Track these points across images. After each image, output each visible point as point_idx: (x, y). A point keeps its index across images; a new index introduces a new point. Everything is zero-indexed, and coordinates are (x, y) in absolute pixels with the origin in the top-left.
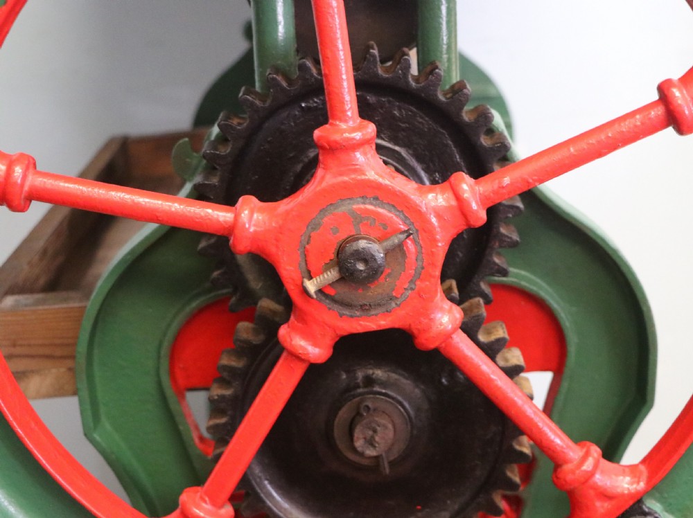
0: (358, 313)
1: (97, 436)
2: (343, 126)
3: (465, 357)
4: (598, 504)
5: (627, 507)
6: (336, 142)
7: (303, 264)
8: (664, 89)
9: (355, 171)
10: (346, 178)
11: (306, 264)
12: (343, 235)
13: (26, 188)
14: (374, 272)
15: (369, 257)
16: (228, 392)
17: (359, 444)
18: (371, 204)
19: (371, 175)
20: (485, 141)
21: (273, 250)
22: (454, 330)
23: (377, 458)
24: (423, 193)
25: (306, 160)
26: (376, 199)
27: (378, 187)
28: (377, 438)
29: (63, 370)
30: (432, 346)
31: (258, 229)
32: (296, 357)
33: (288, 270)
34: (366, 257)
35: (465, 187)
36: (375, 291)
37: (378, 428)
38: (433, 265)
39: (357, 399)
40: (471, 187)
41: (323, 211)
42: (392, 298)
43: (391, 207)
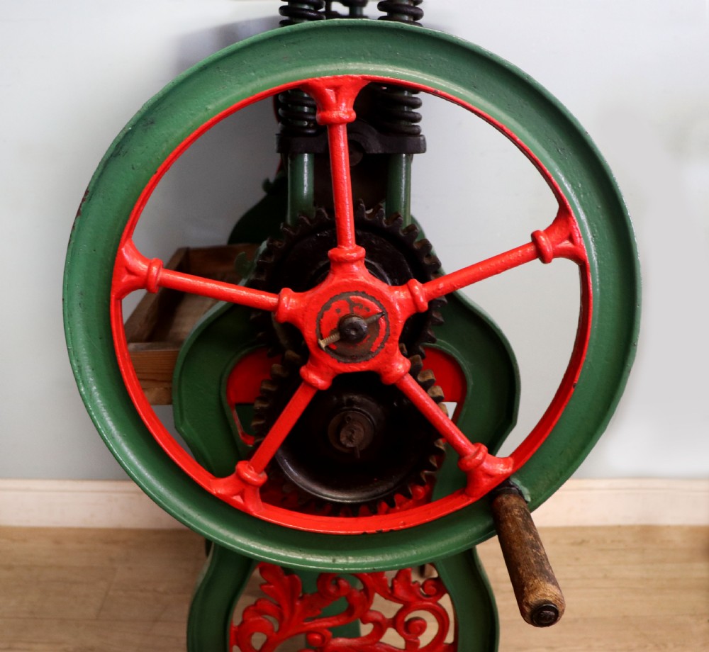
0: (349, 361)
1: (182, 429)
2: (347, 249)
3: (411, 390)
4: (484, 480)
5: (501, 481)
6: (342, 258)
7: (318, 330)
8: (535, 236)
9: (352, 275)
10: (346, 280)
11: (320, 330)
12: (343, 314)
13: (158, 279)
14: (361, 336)
15: (358, 327)
16: (265, 406)
17: (343, 440)
18: (360, 295)
19: (362, 279)
20: (426, 261)
21: (301, 320)
22: (405, 374)
23: (353, 449)
24: (392, 291)
25: (318, 268)
26: (364, 293)
27: (366, 286)
28: (354, 437)
29: (162, 389)
30: (392, 382)
31: (293, 308)
32: (310, 385)
33: (309, 333)
34: (356, 327)
35: (417, 288)
36: (361, 348)
37: (355, 431)
38: (395, 333)
39: (343, 413)
40: (420, 288)
41: (332, 299)
42: (370, 353)
43: (373, 298)
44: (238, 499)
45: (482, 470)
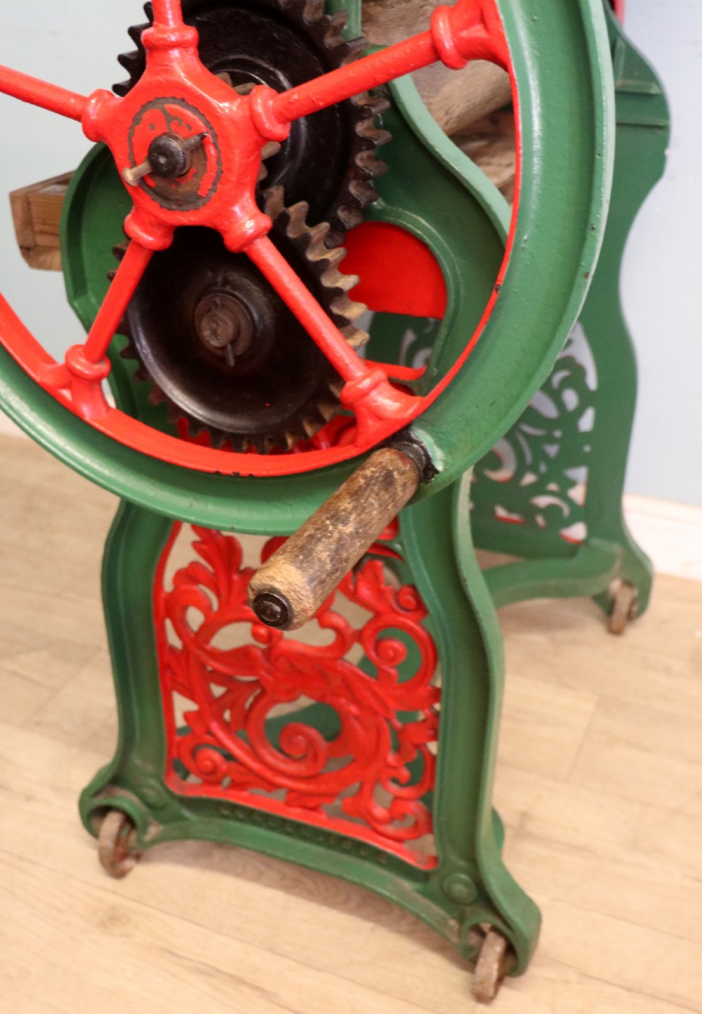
0: (174, 207)
1: (76, 305)
2: (163, 27)
4: (370, 422)
5: (394, 430)
7: (131, 154)
9: (167, 71)
10: (158, 78)
11: (133, 155)
12: (158, 131)
14: (176, 167)
15: (169, 152)
17: (205, 333)
18: (180, 105)
19: (181, 75)
22: (260, 236)
23: (219, 349)
26: (183, 100)
27: (184, 89)
28: (219, 332)
30: (237, 248)
31: (99, 119)
33: (121, 158)
34: (166, 152)
35: (259, 99)
36: (185, 188)
37: (220, 323)
38: (229, 169)
39: (211, 296)
41: (144, 107)
42: (199, 197)
43: (195, 110)
44: (66, 393)
45: (368, 407)
